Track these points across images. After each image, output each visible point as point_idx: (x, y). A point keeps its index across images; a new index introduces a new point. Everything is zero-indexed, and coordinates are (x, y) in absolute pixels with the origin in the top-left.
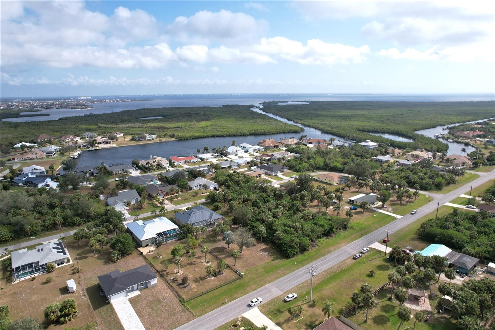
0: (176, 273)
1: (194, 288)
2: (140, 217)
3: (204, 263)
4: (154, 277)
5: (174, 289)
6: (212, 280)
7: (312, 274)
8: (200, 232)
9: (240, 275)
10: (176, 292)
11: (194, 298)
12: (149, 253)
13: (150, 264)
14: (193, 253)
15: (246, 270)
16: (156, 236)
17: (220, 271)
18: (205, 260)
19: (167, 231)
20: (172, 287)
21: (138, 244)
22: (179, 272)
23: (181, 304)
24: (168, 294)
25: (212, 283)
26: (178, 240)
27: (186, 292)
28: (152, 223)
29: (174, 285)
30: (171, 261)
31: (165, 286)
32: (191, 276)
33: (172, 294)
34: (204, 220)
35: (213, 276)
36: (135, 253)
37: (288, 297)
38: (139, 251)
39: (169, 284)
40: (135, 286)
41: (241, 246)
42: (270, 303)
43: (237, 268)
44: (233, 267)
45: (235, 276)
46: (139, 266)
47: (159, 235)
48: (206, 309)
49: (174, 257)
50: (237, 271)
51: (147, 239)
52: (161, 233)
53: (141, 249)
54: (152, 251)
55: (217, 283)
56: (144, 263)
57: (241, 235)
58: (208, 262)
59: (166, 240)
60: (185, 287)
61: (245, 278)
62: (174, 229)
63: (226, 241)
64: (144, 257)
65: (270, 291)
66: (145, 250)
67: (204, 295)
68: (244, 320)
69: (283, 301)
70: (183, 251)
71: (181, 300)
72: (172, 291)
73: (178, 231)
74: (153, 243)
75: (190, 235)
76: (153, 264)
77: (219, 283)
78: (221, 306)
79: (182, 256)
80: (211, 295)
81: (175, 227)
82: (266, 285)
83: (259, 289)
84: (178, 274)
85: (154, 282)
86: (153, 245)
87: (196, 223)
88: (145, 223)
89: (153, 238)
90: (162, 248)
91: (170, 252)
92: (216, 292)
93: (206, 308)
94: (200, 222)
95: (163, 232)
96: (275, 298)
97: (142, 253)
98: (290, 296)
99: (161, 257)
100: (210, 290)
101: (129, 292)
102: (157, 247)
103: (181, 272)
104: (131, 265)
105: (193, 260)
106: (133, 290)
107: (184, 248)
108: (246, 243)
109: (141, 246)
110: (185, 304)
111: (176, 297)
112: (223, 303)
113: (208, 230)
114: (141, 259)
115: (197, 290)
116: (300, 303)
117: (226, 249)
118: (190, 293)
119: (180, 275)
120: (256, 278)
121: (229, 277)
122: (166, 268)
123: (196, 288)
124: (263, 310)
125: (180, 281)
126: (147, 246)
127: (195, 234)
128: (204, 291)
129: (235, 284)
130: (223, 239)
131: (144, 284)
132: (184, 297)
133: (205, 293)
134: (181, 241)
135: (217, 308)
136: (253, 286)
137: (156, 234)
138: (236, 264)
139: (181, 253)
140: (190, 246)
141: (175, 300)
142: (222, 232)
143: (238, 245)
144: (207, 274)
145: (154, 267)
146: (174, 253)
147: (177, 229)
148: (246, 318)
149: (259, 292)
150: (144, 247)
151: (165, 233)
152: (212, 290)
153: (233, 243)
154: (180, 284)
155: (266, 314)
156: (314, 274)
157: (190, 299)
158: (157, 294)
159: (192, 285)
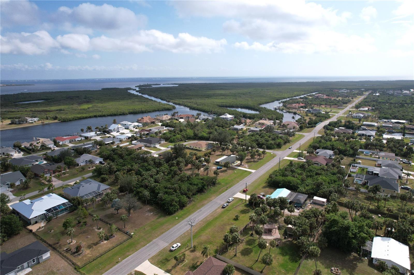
0: (69, 244)
1: (88, 254)
2: (26, 197)
3: (96, 230)
4: (46, 252)
5: (68, 259)
6: (105, 244)
7: (191, 225)
8: (90, 203)
9: (130, 235)
10: (70, 261)
11: (88, 263)
12: (39, 229)
13: (41, 239)
14: (85, 222)
15: (135, 230)
16: (46, 212)
17: (112, 235)
18: (96, 227)
19: (57, 206)
20: (65, 257)
21: (27, 222)
22: (72, 242)
23: (76, 271)
24: (62, 264)
25: (105, 246)
26: (68, 213)
27: (81, 259)
28: (41, 201)
29: (68, 255)
30: (63, 233)
31: (58, 257)
32: (84, 243)
33: (66, 264)
34: (93, 192)
35: (105, 240)
36: (23, 232)
37: (173, 247)
38: (28, 229)
39: (63, 255)
40: (25, 264)
41: (129, 210)
42: (159, 255)
43: (127, 230)
44: (123, 229)
45: (125, 237)
46: (29, 244)
47: (48, 211)
48: (101, 271)
49: (66, 229)
50: (127, 233)
51: (36, 217)
52: (50, 209)
53: (30, 227)
54: (42, 227)
55: (110, 246)
56: (34, 240)
57: (128, 201)
58: (99, 229)
59: (56, 215)
60: (79, 255)
61: (135, 237)
62: (64, 203)
63: (114, 208)
64: (34, 234)
65: (157, 245)
66: (34, 228)
67: (99, 259)
68: (137, 273)
69: (169, 251)
70: (75, 222)
71: (76, 267)
72: (66, 261)
73: (68, 205)
74: (43, 219)
75: (80, 207)
76: (45, 239)
77: (112, 245)
78: (115, 265)
79: (74, 227)
80: (105, 257)
81: (65, 201)
82: (154, 240)
83: (148, 245)
84: (72, 244)
85: (46, 256)
86: (43, 221)
87: (85, 195)
88: (32, 201)
89: (42, 214)
90: (52, 223)
91: (61, 224)
92: (110, 254)
93: (101, 269)
94: (89, 194)
95: (52, 208)
96: (162, 250)
97: (31, 231)
98: (175, 245)
99: (53, 231)
100: (103, 253)
101: (18, 271)
102: (47, 222)
103: (74, 242)
104: (19, 244)
105: (85, 228)
106: (23, 269)
107: (76, 219)
108: (133, 207)
109: (30, 224)
110: (80, 270)
111: (71, 265)
112: (117, 262)
113: (97, 200)
114: (31, 236)
115: (91, 256)
116: (183, 250)
117: (115, 214)
118: (85, 259)
119: (74, 245)
120: (144, 236)
121: (120, 239)
122: (59, 240)
123: (90, 253)
124: (153, 262)
125: (73, 250)
126: (36, 222)
127: (86, 205)
128: (98, 254)
129: (126, 244)
130: (112, 207)
131: (35, 260)
132: (79, 264)
133: (99, 256)
134: (72, 213)
135: (111, 268)
136: (142, 243)
137: (46, 211)
138: (126, 226)
139: (72, 224)
140: (81, 217)
141: (70, 269)
142: (111, 200)
143: (126, 210)
144: (100, 239)
145: (45, 242)
146: (66, 225)
147: (67, 202)
148: (139, 271)
149: (148, 247)
150: (33, 224)
151: (55, 208)
152: (106, 253)
153: (121, 208)
154: (74, 253)
155: (156, 264)
156: (193, 224)
157: (85, 265)
158: (50, 267)
159: (86, 252)
